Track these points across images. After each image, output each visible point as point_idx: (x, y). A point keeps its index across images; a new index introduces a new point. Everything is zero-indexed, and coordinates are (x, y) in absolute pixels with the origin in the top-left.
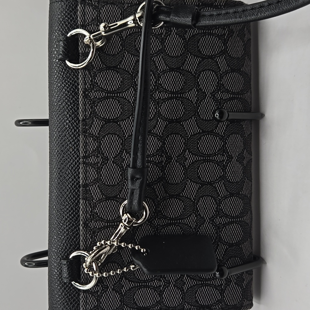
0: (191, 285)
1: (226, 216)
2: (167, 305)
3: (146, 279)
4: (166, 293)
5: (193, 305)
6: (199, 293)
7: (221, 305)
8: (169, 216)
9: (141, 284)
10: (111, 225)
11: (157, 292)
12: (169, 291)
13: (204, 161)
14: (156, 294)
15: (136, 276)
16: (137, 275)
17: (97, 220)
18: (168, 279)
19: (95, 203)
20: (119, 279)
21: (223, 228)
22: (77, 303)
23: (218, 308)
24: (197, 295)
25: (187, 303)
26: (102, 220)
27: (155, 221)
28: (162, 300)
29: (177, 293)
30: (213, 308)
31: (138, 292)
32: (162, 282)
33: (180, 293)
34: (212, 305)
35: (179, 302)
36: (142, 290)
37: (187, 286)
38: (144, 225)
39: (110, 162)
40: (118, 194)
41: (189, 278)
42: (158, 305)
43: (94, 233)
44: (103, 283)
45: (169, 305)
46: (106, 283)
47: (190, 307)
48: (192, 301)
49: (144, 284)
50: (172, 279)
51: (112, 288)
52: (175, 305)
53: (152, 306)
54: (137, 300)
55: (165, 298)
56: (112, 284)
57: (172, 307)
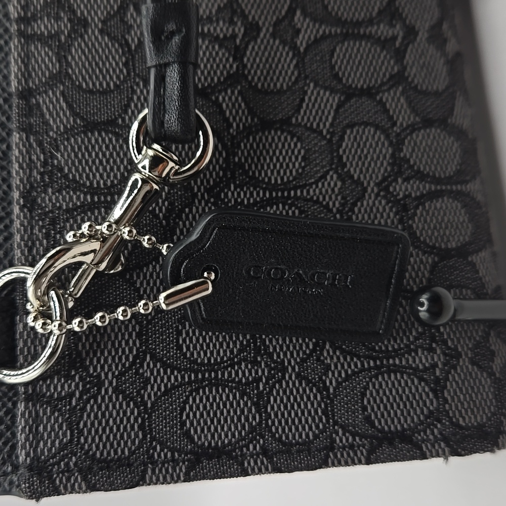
0: (346, 372)
1: (421, 176)
2: (284, 438)
3: (216, 359)
4: (275, 400)
5: (357, 434)
6: (371, 394)
7: (439, 426)
8: (266, 180)
9: (200, 376)
10: (103, 202)
11: (249, 398)
12: (285, 392)
13: (346, 36)
14: (246, 404)
15: (185, 350)
16: (188, 348)
17: (61, 186)
18: (278, 356)
19: (56, 140)
20: (135, 358)
21: (417, 207)
22: (10, 444)
23: (431, 437)
24: (369, 402)
25: (342, 427)
26: (76, 186)
27: (227, 193)
28: (267, 424)
29: (309, 398)
30: (417, 438)
31: (194, 400)
32: (261, 366)
33: (319, 398)
34: (414, 430)
35: (317, 427)
36: (204, 392)
37: (336, 376)
38: (197, 204)
39: (93, 32)
40: (120, 115)
41: (338, 353)
42: (256, 439)
43: (53, 222)
44: (86, 369)
45: (287, 437)
46: (95, 369)
47: (350, 439)
48: (354, 421)
49: (210, 375)
50: (289, 357)
51: (114, 384)
52: (307, 435)
53: (237, 442)
54: (192, 424)
55: (276, 415)
56: (113, 374)
57: (297, 443)
